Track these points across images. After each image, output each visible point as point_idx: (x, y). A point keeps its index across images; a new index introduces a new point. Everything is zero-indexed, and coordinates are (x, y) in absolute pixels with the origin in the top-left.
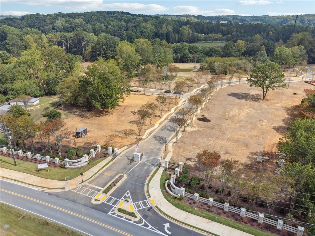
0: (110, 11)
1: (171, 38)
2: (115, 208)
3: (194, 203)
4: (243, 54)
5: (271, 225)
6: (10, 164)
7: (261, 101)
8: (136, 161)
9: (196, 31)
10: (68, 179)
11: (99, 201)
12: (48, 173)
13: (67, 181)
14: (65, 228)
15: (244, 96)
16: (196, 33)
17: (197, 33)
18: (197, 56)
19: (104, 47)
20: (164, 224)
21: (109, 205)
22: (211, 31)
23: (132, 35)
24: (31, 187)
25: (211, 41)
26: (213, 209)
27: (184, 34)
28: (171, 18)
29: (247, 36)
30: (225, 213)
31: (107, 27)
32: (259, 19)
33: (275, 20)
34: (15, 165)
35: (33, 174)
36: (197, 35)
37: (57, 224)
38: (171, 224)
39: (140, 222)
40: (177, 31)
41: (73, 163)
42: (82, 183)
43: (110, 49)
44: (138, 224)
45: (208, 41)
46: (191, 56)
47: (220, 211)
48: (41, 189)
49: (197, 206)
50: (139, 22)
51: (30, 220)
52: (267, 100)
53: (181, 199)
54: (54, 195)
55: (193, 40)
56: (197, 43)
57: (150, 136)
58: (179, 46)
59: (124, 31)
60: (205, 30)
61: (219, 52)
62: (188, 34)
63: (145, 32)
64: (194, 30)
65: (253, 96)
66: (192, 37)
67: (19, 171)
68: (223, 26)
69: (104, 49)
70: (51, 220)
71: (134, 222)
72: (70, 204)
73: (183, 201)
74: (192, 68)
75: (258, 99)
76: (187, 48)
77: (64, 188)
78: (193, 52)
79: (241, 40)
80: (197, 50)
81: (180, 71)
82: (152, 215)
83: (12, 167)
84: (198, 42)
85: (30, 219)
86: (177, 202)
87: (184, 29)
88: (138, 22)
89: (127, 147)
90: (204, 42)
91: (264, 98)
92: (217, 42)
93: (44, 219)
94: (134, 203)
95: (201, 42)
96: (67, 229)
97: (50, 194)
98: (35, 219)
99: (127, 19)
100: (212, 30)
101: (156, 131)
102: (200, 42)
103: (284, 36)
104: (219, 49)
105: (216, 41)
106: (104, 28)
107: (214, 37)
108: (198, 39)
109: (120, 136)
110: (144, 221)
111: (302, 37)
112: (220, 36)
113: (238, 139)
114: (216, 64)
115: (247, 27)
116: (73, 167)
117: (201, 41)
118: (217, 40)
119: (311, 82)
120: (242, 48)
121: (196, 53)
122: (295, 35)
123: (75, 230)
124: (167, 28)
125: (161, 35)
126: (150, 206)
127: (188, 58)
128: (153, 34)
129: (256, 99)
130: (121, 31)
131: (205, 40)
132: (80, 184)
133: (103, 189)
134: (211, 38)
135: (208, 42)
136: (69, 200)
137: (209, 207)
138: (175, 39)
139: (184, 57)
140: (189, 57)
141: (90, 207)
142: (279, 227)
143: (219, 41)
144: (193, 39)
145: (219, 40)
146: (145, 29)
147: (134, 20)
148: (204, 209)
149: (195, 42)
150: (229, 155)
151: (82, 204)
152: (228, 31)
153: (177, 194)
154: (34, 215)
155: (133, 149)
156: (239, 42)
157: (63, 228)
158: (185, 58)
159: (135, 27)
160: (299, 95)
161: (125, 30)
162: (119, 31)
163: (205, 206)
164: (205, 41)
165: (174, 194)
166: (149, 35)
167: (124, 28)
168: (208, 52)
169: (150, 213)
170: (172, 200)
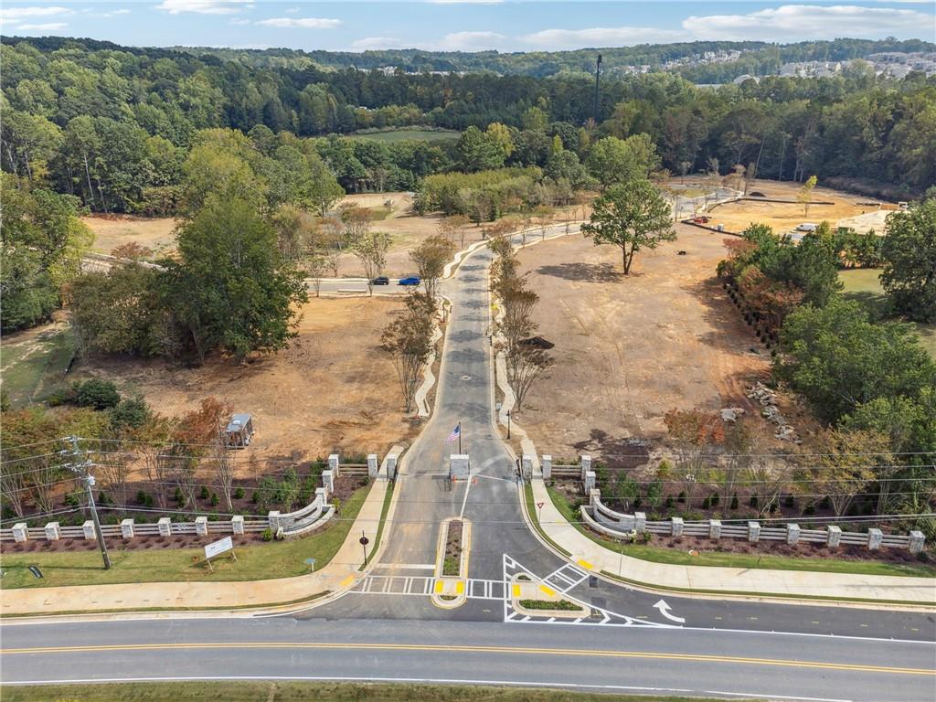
0: (44, 38)
1: (281, 122)
2: (509, 602)
3: (679, 541)
4: (509, 162)
5: (853, 545)
6: (82, 568)
7: (623, 278)
8: (459, 477)
9: (347, 100)
10: (319, 567)
11: (454, 598)
12: (238, 564)
13: (319, 572)
14: (426, 687)
15: (577, 272)
16: (349, 106)
17: (353, 106)
18: (386, 172)
19: (101, 160)
20: (655, 606)
21: (486, 600)
22: (384, 98)
23: (157, 117)
24: (225, 615)
25: (394, 127)
26: (726, 545)
27: (315, 108)
28: (240, 60)
29: (484, 109)
30: (754, 545)
31: (61, 93)
32: (481, 61)
33: (522, 65)
34: (107, 567)
35: (195, 579)
36: (352, 110)
37: (393, 684)
38: (668, 600)
39: (596, 617)
40: (292, 101)
41: (297, 520)
42: (368, 566)
43: (119, 167)
44: (598, 622)
45: (384, 126)
46: (368, 173)
47: (743, 544)
48: (259, 612)
49: (689, 547)
50: (168, 74)
51: (305, 698)
52: (636, 275)
53: (644, 540)
54: (317, 616)
55: (344, 126)
56: (357, 134)
57: (435, 407)
58: (326, 147)
59: (126, 105)
60: (367, 94)
61: (440, 158)
62: (328, 109)
63: (196, 107)
64: (343, 98)
65: (596, 268)
66: (339, 117)
67: (138, 582)
68: (415, 84)
69: (100, 167)
70: (370, 681)
71: (584, 621)
72: (384, 628)
73: (649, 543)
74: (379, 207)
75: (614, 274)
76: (351, 150)
77: (328, 592)
78: (372, 161)
79: (499, 124)
80: (382, 154)
81: (375, 219)
82: (608, 594)
83: (103, 575)
84: (358, 131)
85: (302, 696)
86: (640, 549)
87: (311, 93)
88: (164, 74)
89: (402, 449)
90: (375, 129)
91: (626, 273)
92: (411, 130)
93: (342, 683)
94: (545, 579)
95: (367, 131)
96: (433, 689)
97: (302, 618)
98: (318, 691)
99: (120, 64)
100: (386, 95)
101: (439, 390)
102: (363, 130)
103: (576, 109)
104: (437, 149)
105: (408, 127)
106: (50, 95)
107: (401, 114)
108: (357, 123)
109: (354, 423)
110: (604, 612)
111: (639, 111)
112: (414, 110)
113: (646, 377)
114: (465, 193)
115: (480, 85)
116: (301, 530)
117: (365, 128)
118: (409, 122)
119: (696, 221)
120: (504, 146)
121: (379, 163)
122: (620, 106)
123: (454, 683)
124: (260, 93)
125: (248, 115)
126: (588, 575)
127: (363, 180)
128: (222, 110)
129: (607, 274)
130: (114, 103)
131: (378, 124)
132: (361, 569)
133: (438, 567)
134: (391, 117)
135: (387, 129)
136: (371, 618)
137: (715, 541)
138: (291, 123)
139: (349, 178)
140: (365, 177)
141: (444, 619)
142: (873, 545)
143: (415, 127)
144: (346, 123)
145: (416, 124)
146: (194, 96)
147: (149, 67)
148: (708, 549)
149: (350, 131)
150: (655, 418)
151: (417, 619)
152: (431, 96)
153: (630, 532)
154: (307, 682)
155: (421, 450)
156: (494, 130)
157: (418, 688)
158: (352, 180)
159: (155, 89)
160: (693, 254)
161: (128, 102)
162: (107, 103)
163: (704, 543)
164: (377, 127)
165: (624, 534)
166: (209, 116)
167: (124, 96)
168: (409, 161)
169: (601, 592)
170: (626, 548)
